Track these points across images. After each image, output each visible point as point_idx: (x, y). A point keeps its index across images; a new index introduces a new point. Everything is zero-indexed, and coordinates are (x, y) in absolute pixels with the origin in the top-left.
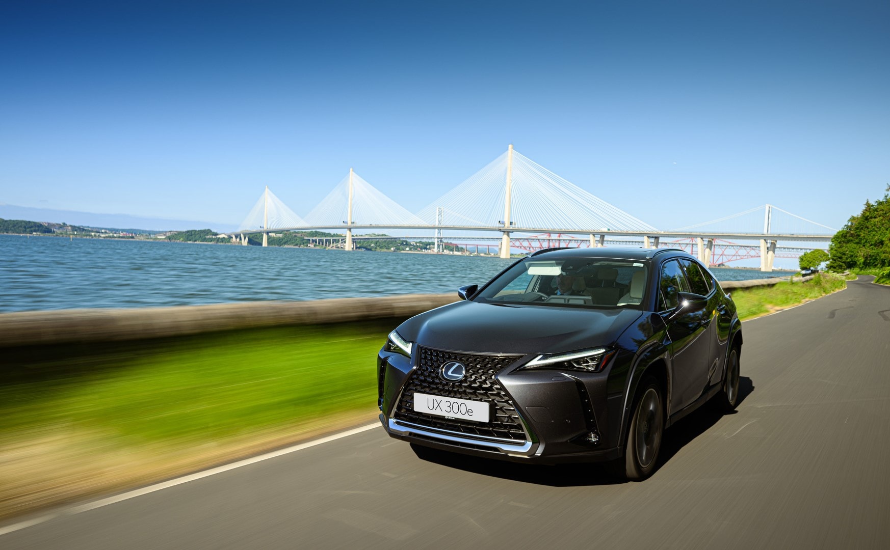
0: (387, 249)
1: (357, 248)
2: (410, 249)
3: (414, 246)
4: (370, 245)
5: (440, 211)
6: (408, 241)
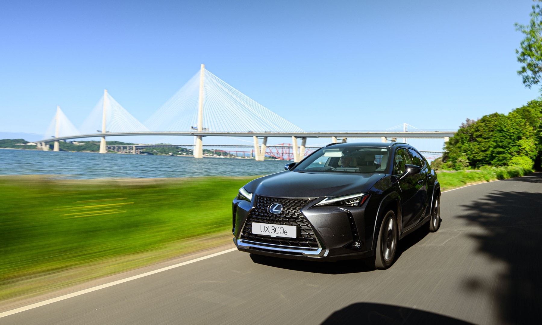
1: (141, 153)
4: (152, 151)
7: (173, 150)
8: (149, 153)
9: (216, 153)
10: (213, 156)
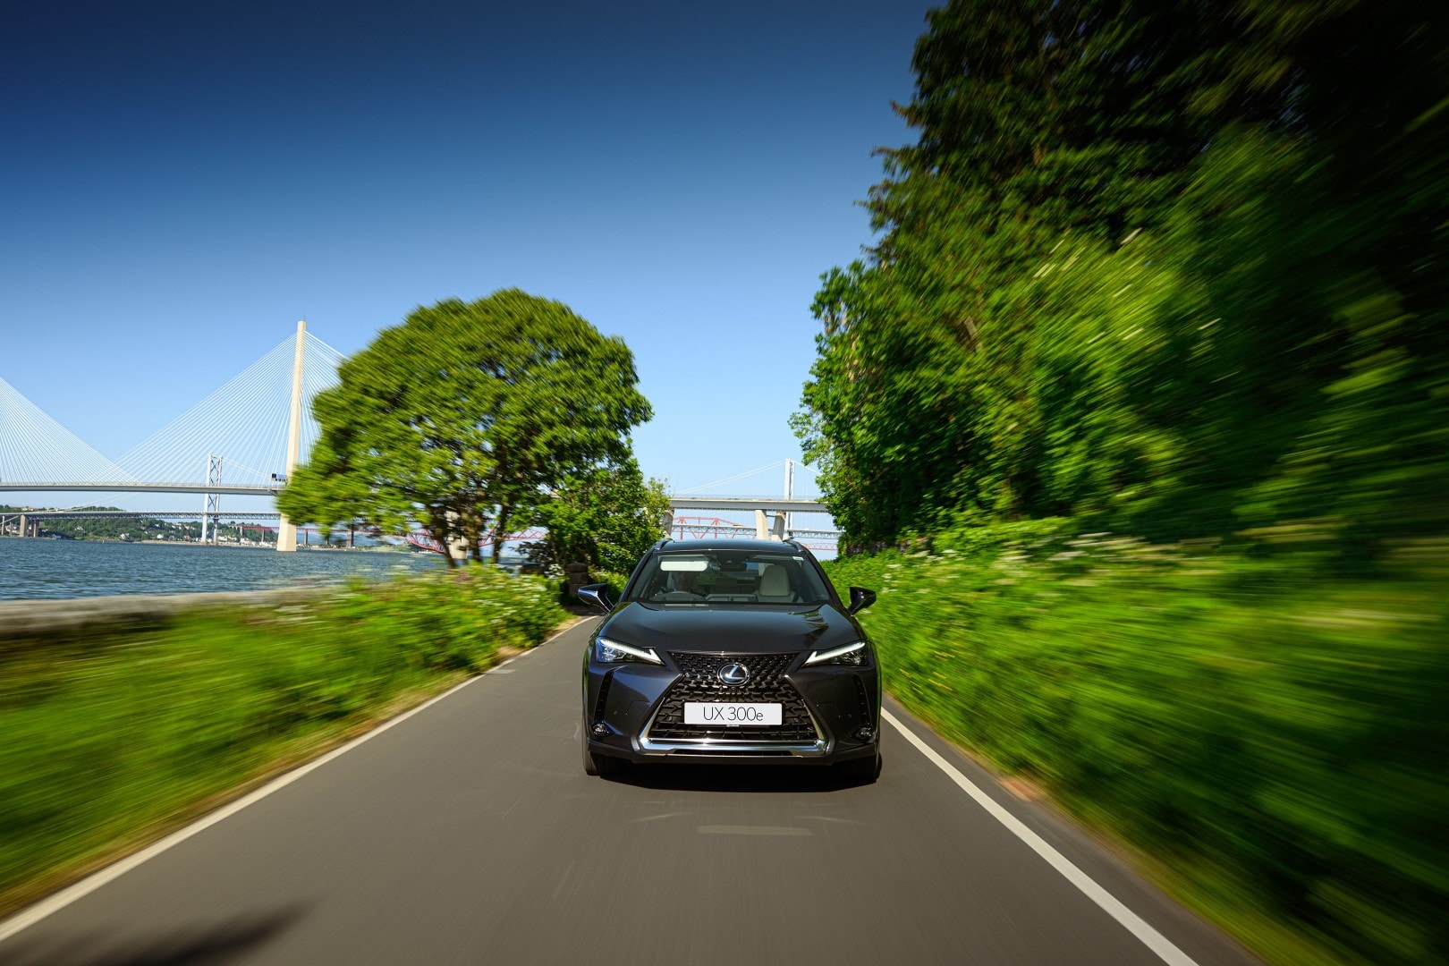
0: (110, 535)
1: (40, 533)
2: (166, 538)
3: (178, 531)
4: (71, 529)
5: (216, 461)
6: (166, 520)
7: (126, 524)
8: (63, 536)
9: (245, 535)
10: (239, 541)
